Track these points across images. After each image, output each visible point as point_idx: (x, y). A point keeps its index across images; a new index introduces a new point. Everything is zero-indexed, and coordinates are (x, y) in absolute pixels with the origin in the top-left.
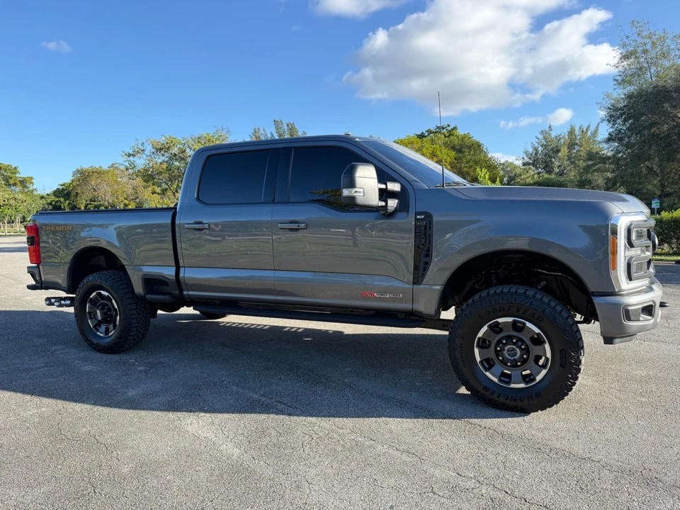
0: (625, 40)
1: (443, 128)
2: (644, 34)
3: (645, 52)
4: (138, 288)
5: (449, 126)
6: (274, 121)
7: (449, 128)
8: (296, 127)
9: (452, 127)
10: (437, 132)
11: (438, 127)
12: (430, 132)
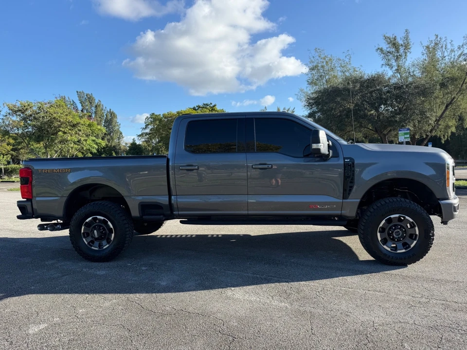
0: (312, 59)
1: (208, 105)
2: (322, 56)
3: (323, 67)
4: (135, 212)
5: (211, 104)
6: (77, 92)
7: (212, 106)
8: (94, 96)
9: (213, 104)
10: (203, 107)
11: (204, 104)
12: (199, 107)
